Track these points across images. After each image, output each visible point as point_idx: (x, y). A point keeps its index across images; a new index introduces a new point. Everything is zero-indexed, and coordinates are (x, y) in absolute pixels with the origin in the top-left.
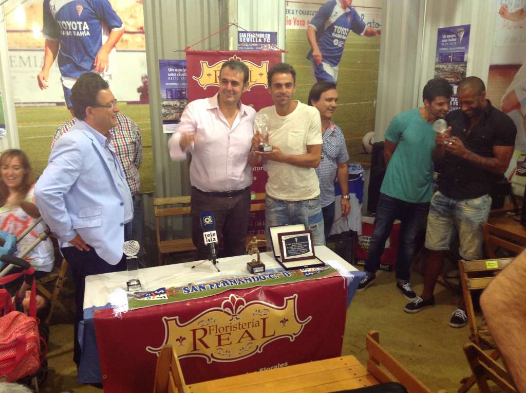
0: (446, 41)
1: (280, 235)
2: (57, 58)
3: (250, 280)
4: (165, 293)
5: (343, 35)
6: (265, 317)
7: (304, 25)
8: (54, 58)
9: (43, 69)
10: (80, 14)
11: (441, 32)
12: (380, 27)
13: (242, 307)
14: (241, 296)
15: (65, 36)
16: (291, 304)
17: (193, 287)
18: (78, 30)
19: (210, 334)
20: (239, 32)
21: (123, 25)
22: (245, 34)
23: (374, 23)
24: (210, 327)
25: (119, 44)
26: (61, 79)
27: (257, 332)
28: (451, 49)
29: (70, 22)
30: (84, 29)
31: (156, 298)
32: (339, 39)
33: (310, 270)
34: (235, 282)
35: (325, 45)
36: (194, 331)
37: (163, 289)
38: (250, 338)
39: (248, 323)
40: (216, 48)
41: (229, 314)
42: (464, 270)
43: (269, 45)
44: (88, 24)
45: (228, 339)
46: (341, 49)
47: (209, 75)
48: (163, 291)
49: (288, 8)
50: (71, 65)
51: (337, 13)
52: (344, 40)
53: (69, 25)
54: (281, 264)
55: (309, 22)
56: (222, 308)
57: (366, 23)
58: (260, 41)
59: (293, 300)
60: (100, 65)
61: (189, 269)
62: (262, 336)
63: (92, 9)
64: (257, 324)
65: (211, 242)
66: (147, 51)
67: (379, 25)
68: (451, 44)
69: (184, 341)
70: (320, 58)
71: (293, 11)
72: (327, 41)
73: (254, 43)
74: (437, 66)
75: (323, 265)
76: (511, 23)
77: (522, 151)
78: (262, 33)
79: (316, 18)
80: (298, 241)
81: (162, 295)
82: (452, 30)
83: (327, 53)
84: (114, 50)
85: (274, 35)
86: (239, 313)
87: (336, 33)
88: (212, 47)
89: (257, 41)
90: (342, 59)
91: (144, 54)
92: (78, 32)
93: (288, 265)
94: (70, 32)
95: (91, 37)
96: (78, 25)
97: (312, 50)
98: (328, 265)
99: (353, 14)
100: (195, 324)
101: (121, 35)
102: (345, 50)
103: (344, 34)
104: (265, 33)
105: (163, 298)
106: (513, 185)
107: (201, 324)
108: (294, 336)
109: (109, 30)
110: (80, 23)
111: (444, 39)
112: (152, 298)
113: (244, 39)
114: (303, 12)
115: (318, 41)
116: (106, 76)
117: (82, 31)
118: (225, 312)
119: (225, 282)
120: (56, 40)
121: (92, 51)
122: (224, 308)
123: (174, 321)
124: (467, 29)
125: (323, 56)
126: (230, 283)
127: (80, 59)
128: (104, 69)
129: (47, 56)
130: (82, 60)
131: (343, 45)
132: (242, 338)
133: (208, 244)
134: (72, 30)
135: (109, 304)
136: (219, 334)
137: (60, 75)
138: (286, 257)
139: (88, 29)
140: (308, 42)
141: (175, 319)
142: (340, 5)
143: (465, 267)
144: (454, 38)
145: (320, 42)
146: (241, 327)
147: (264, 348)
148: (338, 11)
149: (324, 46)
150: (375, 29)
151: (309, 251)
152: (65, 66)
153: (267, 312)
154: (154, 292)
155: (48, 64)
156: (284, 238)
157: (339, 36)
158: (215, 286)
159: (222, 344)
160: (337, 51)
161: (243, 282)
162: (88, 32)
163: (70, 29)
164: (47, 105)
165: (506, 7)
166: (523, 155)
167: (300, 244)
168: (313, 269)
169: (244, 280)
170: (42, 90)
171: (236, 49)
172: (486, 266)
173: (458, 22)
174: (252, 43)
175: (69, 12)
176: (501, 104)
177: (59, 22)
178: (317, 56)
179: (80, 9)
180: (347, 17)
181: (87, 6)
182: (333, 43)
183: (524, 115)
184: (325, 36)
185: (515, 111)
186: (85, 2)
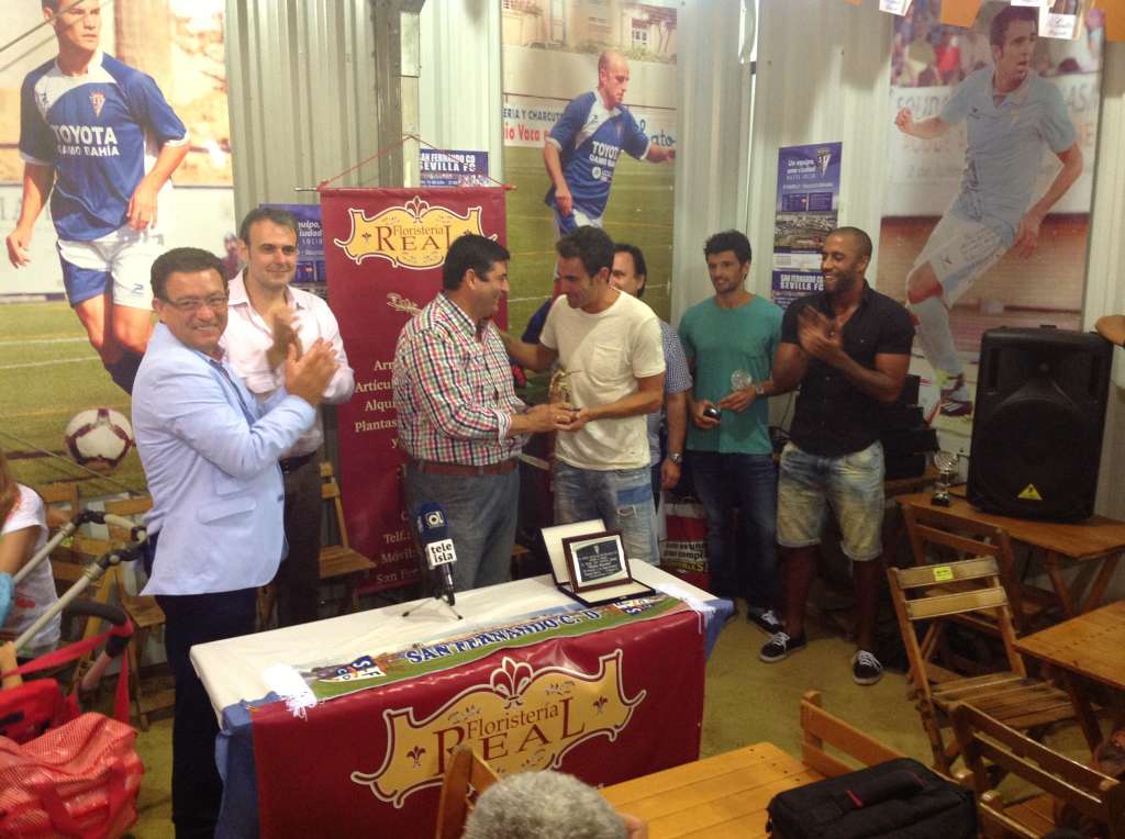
0: (795, 171)
1: (566, 542)
2: (49, 201)
3: (530, 630)
4: (373, 665)
5: (608, 158)
6: (567, 696)
7: (538, 139)
8: (43, 202)
9: (19, 224)
10: (98, 111)
11: (785, 155)
12: (674, 145)
13: (526, 680)
14: (524, 661)
15: (68, 155)
16: (611, 667)
17: (425, 651)
18: (94, 144)
19: (470, 737)
20: (422, 151)
21: (187, 136)
22: (428, 156)
23: (663, 136)
24: (469, 724)
25: (178, 173)
26: (57, 245)
27: (553, 728)
28: (805, 186)
29: (78, 128)
30: (106, 142)
31: (361, 675)
32: (601, 166)
33: (631, 603)
34: (502, 636)
35: (577, 177)
36: (441, 734)
37: (367, 658)
38: (540, 741)
39: (538, 712)
40: (372, 184)
41: (504, 696)
42: (899, 587)
43: (474, 176)
44: (115, 131)
45: (502, 745)
46: (606, 186)
47: (367, 236)
48: (368, 663)
49: (507, 106)
50: (79, 215)
51: (596, 117)
52: (611, 170)
53: (76, 133)
54: (572, 596)
55: (547, 135)
56: (491, 686)
57: (649, 138)
58: (456, 168)
59: (614, 661)
60: (140, 214)
61: (399, 619)
62: (561, 733)
63: (125, 101)
64: (553, 713)
65: (444, 562)
66: (236, 188)
68: (806, 177)
69: (422, 755)
70: (569, 203)
71: (517, 111)
72: (581, 171)
73: (445, 172)
74: (779, 218)
75: (652, 593)
76: (918, 141)
77: (948, 371)
78: (460, 153)
79: (560, 126)
80: (601, 552)
81: (370, 670)
82: (807, 152)
83: (581, 192)
84: (169, 184)
85: (482, 158)
86: (521, 693)
87: (597, 154)
88: (363, 180)
89: (450, 169)
90: (608, 204)
91: (230, 194)
92: (94, 149)
93: (590, 597)
94: (78, 148)
95: (121, 158)
96: (94, 134)
97: (554, 189)
98: (662, 593)
99: (624, 120)
100: (442, 720)
101: (182, 156)
102: (613, 187)
103: (610, 156)
104: (465, 153)
105: (375, 675)
106: (938, 434)
107: (453, 720)
108: (616, 731)
109: (159, 146)
110: (98, 130)
111: (791, 168)
112: (352, 677)
113: (426, 165)
114: (535, 115)
115: (563, 169)
116: (154, 237)
117: (103, 145)
118: (498, 693)
119: (483, 638)
120: (47, 164)
121: (122, 188)
122: (495, 685)
123: (405, 717)
124: (835, 151)
125: (575, 199)
126: (492, 638)
127: (97, 204)
128: (147, 223)
129: (28, 198)
130: (103, 205)
131: (610, 179)
132: (526, 740)
133: (438, 567)
134: (82, 145)
135: (271, 695)
136: (485, 736)
137: (54, 235)
138: (581, 583)
139: (115, 142)
140: (545, 172)
141: (407, 713)
142: (603, 102)
143: (901, 581)
144: (811, 166)
145: (570, 172)
146: (524, 721)
147: (564, 758)
148: (599, 114)
149: (576, 180)
150: (666, 149)
151: (620, 569)
152: (66, 219)
153: (571, 687)
154: (351, 665)
155: (29, 213)
156: (574, 547)
157: (602, 161)
158: (466, 646)
159: (490, 756)
160: (599, 190)
161: (518, 634)
162: (114, 148)
163: (77, 141)
164: (26, 299)
165: (909, 113)
166: (951, 378)
167: (604, 557)
168: (637, 602)
169: (517, 631)
170: (17, 267)
171: (417, 185)
172: (933, 576)
173: (817, 136)
174: (442, 172)
175: (75, 106)
176: (907, 288)
177: (55, 128)
178: (564, 198)
179: (99, 101)
180: (615, 125)
181: (113, 96)
182: (591, 174)
183: (950, 307)
184: (577, 161)
185: (931, 301)
186: (109, 88)
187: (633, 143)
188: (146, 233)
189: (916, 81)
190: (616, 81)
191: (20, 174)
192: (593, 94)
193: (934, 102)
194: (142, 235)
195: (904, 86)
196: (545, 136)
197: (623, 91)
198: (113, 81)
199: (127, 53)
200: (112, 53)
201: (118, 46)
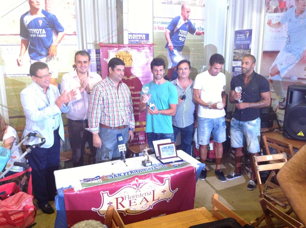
0: (239, 37)
1: (159, 145)
2: (28, 49)
3: (145, 170)
4: (100, 178)
5: (184, 34)
6: (154, 189)
7: (163, 29)
8: (26, 49)
9: (20, 55)
10: (41, 25)
11: (237, 33)
12: (204, 30)
13: (142, 184)
15: (33, 37)
16: (167, 181)
17: (115, 175)
18: (40, 34)
19: (125, 200)
20: (129, 34)
21: (65, 31)
22: (132, 35)
23: (200, 28)
24: (125, 196)
26: (30, 61)
28: (242, 42)
29: (35, 29)
30: (43, 33)
31: (96, 181)
32: (182, 37)
34: (137, 172)
36: (117, 199)
37: (99, 176)
38: (146, 201)
39: (145, 193)
41: (136, 189)
43: (145, 41)
44: (45, 30)
45: (135, 202)
46: (183, 43)
48: (99, 178)
49: (154, 20)
50: (36, 53)
52: (185, 38)
53: (35, 31)
54: (160, 161)
55: (166, 28)
56: (131, 186)
57: (196, 28)
58: (140, 38)
60: (52, 53)
61: (111, 165)
62: (152, 200)
63: (47, 22)
64: (150, 194)
65: (122, 150)
66: (78, 45)
67: (203, 29)
68: (242, 39)
70: (172, 47)
71: (157, 22)
72: (176, 38)
74: (235, 51)
77: (281, 97)
78: (141, 34)
79: (170, 26)
80: (168, 148)
81: (98, 180)
82: (242, 32)
83: (176, 44)
84: (60, 44)
85: (147, 36)
86: (140, 188)
87: (181, 33)
89: (138, 39)
90: (184, 48)
92: (39, 35)
93: (164, 161)
95: (47, 37)
96: (39, 31)
97: (168, 43)
98: (185, 161)
99: (189, 24)
100: (117, 195)
101: (63, 37)
102: (185, 43)
103: (185, 34)
107: (120, 195)
108: (169, 199)
109: (57, 33)
110: (41, 30)
112: (93, 182)
113: (131, 38)
114: (162, 23)
115: (171, 38)
117: (42, 34)
118: (133, 188)
119: (131, 172)
120: (27, 39)
121: (47, 45)
122: (133, 186)
124: (250, 31)
125: (174, 46)
126: (134, 172)
127: (40, 50)
128: (54, 55)
129: (22, 49)
130: (42, 50)
131: (184, 40)
134: (36, 34)
135: (70, 186)
136: (130, 199)
137: (29, 58)
138: (162, 157)
139: (45, 33)
140: (165, 39)
141: (107, 193)
142: (183, 19)
143: (256, 160)
144: (244, 36)
145: (172, 39)
146: (141, 196)
147: (153, 206)
148: (181, 22)
149: (174, 41)
150: (201, 32)
151: (174, 153)
152: (32, 54)
153: (155, 187)
154: (94, 178)
155: (23, 52)
156: (161, 147)
157: (182, 35)
158: (126, 174)
159: (132, 205)
160: (181, 44)
161: (141, 171)
162: (45, 35)
163: (35, 33)
164: (22, 75)
165: (271, 21)
166: (282, 99)
167: (169, 150)
168: (177, 163)
170: (19, 67)
171: (128, 43)
172: (266, 159)
173: (245, 28)
174: (136, 39)
175: (34, 24)
176: (270, 72)
177: (29, 30)
178: (171, 46)
179: (41, 22)
180: (186, 25)
181: (45, 21)
182: (179, 39)
183: (282, 78)
184: (175, 36)
185: (277, 76)
186: (43, 18)
187: (191, 30)
188: (54, 58)
189: (273, 11)
190: (187, 12)
191: (20, 42)
192: (180, 16)
193: (278, 17)
194: (53, 58)
195: (270, 13)
196: (166, 29)
197: (189, 15)
198: (45, 17)
199: (48, 9)
200: (44, 9)
201: (46, 7)
